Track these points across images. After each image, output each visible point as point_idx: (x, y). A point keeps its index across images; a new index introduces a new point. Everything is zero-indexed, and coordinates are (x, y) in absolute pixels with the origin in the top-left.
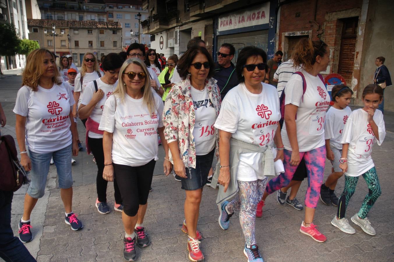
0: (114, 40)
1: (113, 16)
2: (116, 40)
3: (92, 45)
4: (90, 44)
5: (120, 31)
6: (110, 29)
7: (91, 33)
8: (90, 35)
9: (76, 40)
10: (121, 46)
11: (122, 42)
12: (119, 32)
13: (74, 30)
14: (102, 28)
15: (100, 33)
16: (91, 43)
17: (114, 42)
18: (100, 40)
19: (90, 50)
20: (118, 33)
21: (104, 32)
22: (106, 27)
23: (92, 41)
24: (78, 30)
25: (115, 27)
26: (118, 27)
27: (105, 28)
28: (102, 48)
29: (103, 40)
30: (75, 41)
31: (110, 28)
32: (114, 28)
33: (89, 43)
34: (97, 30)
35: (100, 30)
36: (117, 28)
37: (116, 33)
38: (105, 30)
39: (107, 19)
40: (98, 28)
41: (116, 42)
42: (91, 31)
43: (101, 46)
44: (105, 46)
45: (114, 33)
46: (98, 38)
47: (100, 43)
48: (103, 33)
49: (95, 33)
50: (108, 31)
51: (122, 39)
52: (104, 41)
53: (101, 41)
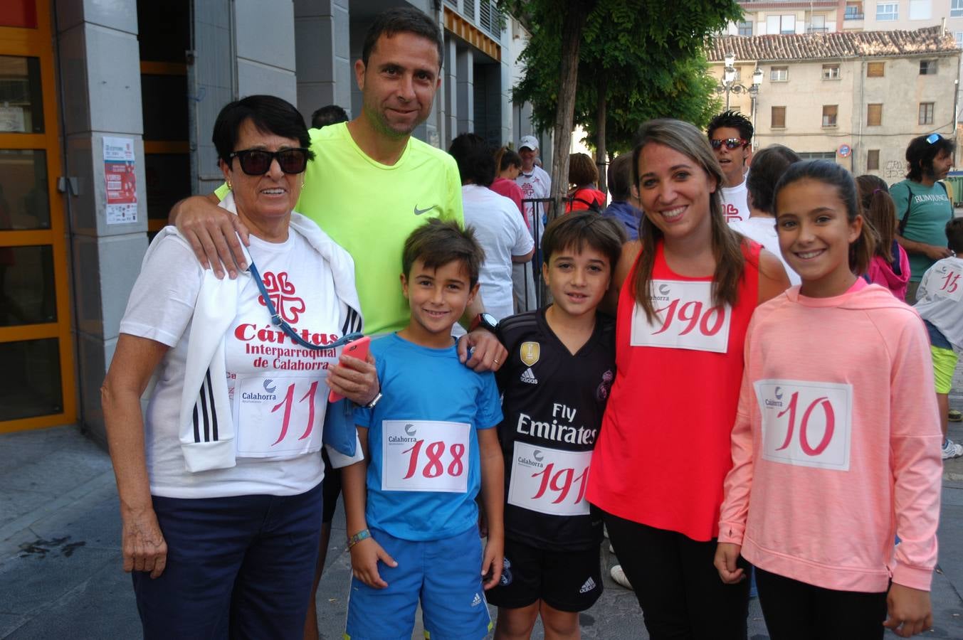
0: (924, 100)
1: (861, 12)
2: (931, 99)
3: (833, 119)
4: (827, 119)
5: (954, 60)
6: (910, 56)
7: (835, 75)
8: (831, 85)
9: (774, 105)
10: (950, 119)
11: (955, 104)
12: (949, 65)
13: (773, 69)
14: (877, 54)
15: (869, 75)
16: (830, 113)
17: (921, 104)
18: (867, 101)
19: (824, 138)
20: (942, 71)
21: (887, 70)
22: (897, 50)
23: (835, 107)
24: (785, 68)
25: (933, 47)
26: (944, 46)
27: (893, 56)
28: (872, 130)
29: (879, 101)
30: (773, 108)
31: (910, 52)
32: (928, 51)
33: (824, 115)
34: (857, 65)
35: (869, 64)
36: (938, 50)
37: (935, 72)
38: (888, 63)
39: (839, 25)
40: (861, 55)
41: (933, 104)
42: (835, 68)
43: (870, 123)
44: (885, 121)
45: (923, 72)
46: (862, 92)
47: (865, 111)
48: (882, 75)
49: (851, 73)
50: (904, 63)
51: (957, 91)
52: (881, 105)
53: (869, 105)
